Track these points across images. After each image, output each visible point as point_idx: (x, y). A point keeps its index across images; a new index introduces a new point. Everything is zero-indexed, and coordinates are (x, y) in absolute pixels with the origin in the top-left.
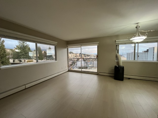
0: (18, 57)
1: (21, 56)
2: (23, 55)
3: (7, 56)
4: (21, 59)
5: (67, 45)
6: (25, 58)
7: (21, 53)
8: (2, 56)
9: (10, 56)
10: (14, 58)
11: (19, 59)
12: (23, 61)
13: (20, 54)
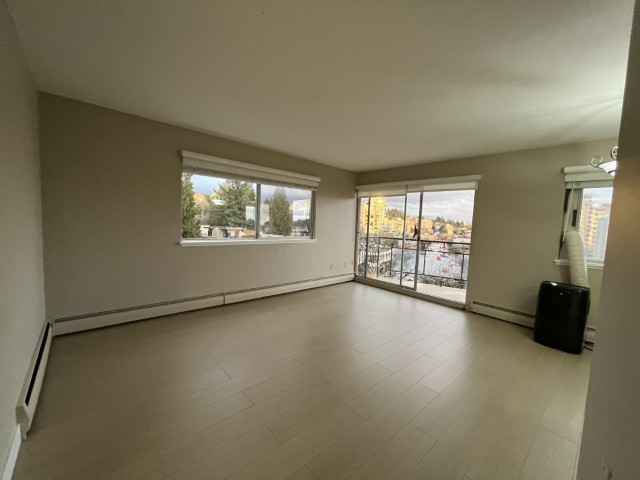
0: (221, 221)
1: (229, 219)
2: (234, 214)
3: (196, 217)
4: (228, 228)
5: (357, 187)
6: (240, 225)
7: (229, 207)
8: (185, 214)
9: (203, 217)
10: (212, 223)
11: (223, 228)
12: (233, 234)
13: (227, 211)
